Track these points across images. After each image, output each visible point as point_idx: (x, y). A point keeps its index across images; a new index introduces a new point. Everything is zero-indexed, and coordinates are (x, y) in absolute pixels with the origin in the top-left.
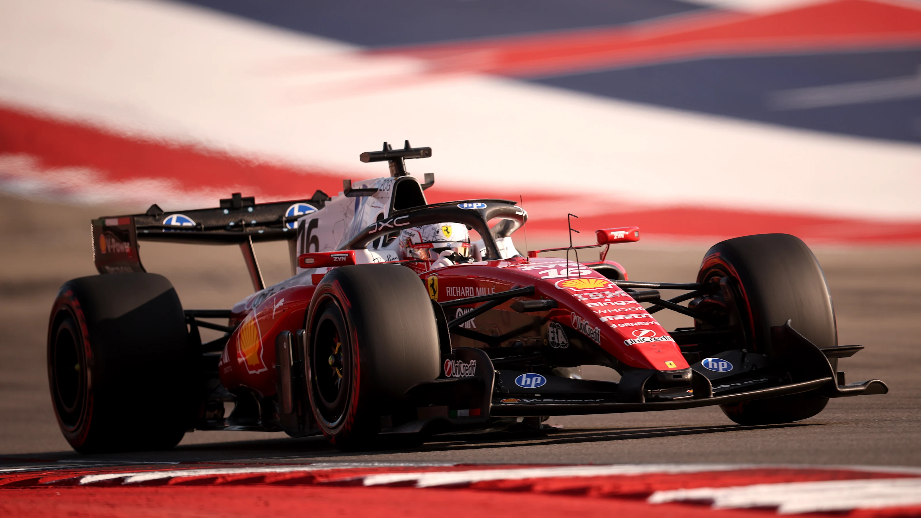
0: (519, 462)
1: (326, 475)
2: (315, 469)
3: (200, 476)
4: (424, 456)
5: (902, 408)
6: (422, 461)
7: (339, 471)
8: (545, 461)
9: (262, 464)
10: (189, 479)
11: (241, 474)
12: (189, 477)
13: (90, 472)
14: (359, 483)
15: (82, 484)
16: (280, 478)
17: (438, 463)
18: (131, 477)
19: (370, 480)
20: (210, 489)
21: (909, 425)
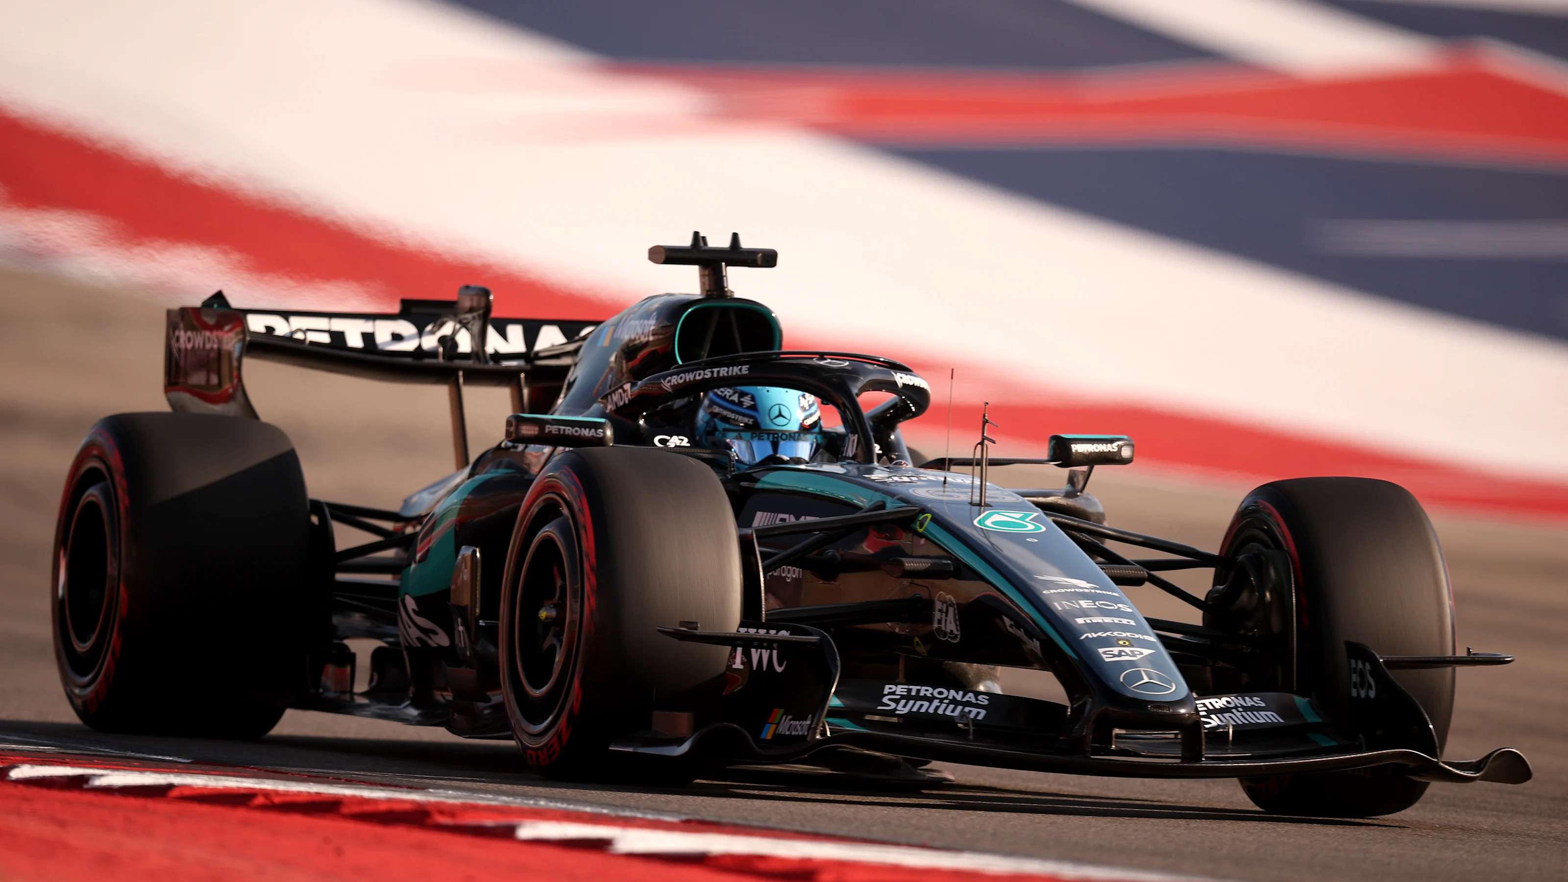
0: (797, 827)
1: (451, 811)
2: (432, 799)
3: (225, 789)
4: (630, 798)
5: (1485, 808)
6: (623, 807)
7: (475, 808)
8: (844, 831)
9: (340, 779)
10: (206, 792)
11: (299, 793)
12: (205, 788)
13: (30, 759)
14: (507, 833)
15: (13, 779)
16: (367, 808)
17: (652, 814)
18: (102, 776)
19: (528, 831)
20: (240, 813)
21: (1493, 840)
